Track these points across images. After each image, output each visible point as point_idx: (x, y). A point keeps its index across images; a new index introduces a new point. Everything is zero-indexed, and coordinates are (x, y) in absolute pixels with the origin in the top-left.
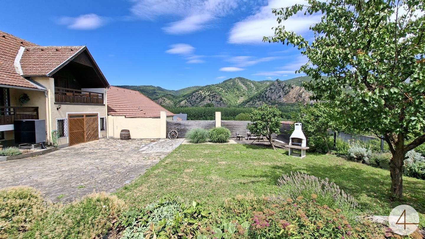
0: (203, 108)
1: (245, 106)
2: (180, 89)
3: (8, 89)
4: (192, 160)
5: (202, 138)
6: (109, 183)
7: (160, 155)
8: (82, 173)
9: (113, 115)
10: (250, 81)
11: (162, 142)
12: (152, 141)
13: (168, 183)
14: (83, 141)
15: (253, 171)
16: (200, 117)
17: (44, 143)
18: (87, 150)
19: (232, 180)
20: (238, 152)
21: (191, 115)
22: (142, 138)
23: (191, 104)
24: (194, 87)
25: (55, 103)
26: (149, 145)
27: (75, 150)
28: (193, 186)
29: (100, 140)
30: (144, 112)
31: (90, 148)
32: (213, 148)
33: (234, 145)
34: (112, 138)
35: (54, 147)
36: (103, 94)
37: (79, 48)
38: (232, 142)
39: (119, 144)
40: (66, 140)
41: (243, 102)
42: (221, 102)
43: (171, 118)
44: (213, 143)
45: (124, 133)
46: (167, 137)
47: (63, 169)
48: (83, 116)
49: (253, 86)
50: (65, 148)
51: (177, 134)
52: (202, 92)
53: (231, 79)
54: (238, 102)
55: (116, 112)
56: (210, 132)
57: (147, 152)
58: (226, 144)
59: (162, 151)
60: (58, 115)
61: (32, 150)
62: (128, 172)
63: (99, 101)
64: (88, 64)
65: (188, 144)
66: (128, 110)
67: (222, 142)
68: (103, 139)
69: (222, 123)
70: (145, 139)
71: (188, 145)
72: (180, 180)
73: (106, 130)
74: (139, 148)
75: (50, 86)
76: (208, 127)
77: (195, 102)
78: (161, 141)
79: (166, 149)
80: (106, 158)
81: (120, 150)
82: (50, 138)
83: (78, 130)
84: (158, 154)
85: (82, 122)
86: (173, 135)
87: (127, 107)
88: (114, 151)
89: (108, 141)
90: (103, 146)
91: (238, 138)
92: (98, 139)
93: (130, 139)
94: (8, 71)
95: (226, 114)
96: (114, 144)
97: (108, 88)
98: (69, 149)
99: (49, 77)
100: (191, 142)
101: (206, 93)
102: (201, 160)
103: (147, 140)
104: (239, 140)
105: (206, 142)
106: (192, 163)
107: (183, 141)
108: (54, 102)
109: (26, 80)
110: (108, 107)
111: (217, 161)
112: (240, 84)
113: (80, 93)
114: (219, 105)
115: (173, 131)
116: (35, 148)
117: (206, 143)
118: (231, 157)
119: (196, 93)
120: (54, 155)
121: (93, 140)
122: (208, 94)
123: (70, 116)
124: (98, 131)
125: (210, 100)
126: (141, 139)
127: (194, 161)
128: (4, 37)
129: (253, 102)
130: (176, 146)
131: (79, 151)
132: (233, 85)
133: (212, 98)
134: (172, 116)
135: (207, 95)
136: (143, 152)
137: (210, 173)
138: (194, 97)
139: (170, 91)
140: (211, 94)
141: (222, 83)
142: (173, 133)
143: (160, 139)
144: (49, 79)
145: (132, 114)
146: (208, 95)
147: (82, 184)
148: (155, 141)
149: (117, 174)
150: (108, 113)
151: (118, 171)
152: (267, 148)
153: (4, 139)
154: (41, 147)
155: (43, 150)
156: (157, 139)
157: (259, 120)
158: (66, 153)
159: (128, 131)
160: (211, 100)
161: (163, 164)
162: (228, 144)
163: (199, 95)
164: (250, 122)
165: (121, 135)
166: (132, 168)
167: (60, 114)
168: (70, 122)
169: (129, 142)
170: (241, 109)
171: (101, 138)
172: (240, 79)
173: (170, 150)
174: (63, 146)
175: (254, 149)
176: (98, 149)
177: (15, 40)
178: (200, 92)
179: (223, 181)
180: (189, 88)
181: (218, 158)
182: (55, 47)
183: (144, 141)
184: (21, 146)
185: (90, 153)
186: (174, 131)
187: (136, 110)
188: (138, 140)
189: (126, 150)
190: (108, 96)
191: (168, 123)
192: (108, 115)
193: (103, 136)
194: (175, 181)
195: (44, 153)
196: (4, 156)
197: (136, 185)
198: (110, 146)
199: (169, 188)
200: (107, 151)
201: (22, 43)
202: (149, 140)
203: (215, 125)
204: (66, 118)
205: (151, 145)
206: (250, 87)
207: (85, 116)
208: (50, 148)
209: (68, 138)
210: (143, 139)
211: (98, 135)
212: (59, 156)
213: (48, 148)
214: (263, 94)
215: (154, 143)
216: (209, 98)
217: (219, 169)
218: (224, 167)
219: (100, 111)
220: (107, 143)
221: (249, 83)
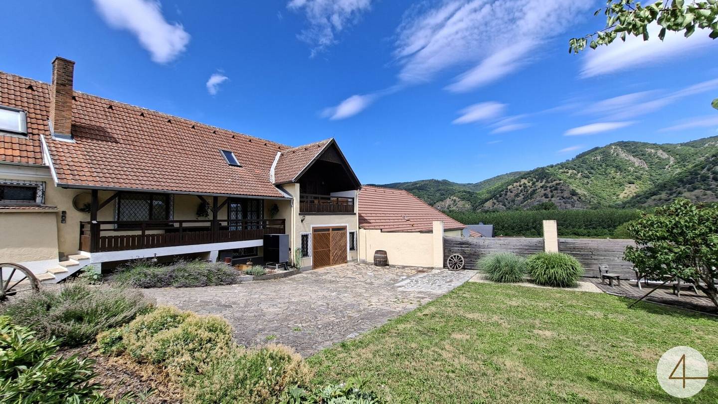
0: (530, 212)
1: (646, 205)
2: (482, 180)
3: (263, 200)
4: (476, 316)
5: (512, 271)
6: (330, 332)
7: (423, 298)
8: (308, 310)
9: (367, 228)
10: (655, 146)
11: (434, 275)
12: (420, 271)
13: (411, 353)
14: (328, 264)
15: (630, 373)
16: (526, 230)
17: (287, 263)
18: (329, 277)
19: (554, 382)
20: (599, 314)
21: (506, 225)
22: (405, 265)
23: (505, 206)
24: (510, 174)
25: (299, 214)
26: (413, 278)
27: (318, 275)
28: (453, 372)
29: (349, 263)
30: (412, 223)
31: (333, 275)
32: (534, 294)
33: (591, 294)
34: (364, 262)
35: (297, 268)
36: (353, 199)
37: (326, 142)
38: (589, 286)
39: (371, 271)
40: (309, 261)
41: (637, 196)
42: (575, 198)
43: (460, 232)
44: (536, 286)
45: (379, 255)
46: (445, 266)
47: (293, 300)
48: (328, 230)
49: (665, 156)
50: (307, 272)
51: (462, 261)
52: (526, 182)
53: (597, 149)
54: (621, 196)
55: (370, 223)
56: (528, 261)
57: (405, 290)
58: (570, 292)
59: (429, 290)
60: (302, 228)
61: (276, 270)
62: (361, 319)
63: (348, 209)
64: (335, 161)
65: (482, 281)
66: (388, 221)
67: (558, 285)
68: (352, 263)
69: (560, 243)
70: (410, 266)
71: (480, 284)
72: (434, 351)
73: (357, 250)
74: (396, 281)
75: (295, 193)
76: (524, 251)
77: (513, 201)
78: (434, 271)
79: (438, 288)
80: (346, 292)
81: (368, 281)
82: (294, 256)
83: (323, 248)
84: (420, 296)
85: (327, 237)
86: (456, 264)
87: (387, 215)
88: (360, 281)
89: (358, 266)
90: (350, 274)
91: (607, 281)
92: (346, 262)
93: (388, 265)
94: (263, 181)
95: (588, 223)
96: (364, 271)
97: (360, 190)
98: (311, 273)
99: (295, 182)
100: (486, 278)
101: (537, 184)
102: (495, 318)
103: (413, 268)
104: (610, 284)
105: (521, 281)
106: (473, 323)
107: (473, 276)
108: (299, 212)
109: (276, 188)
110: (360, 216)
111: (533, 326)
112: (623, 155)
113: (329, 199)
114: (569, 206)
115: (455, 256)
116: (279, 268)
117: (520, 284)
118: (575, 324)
119: (515, 184)
120: (293, 280)
121: (340, 264)
122: (541, 184)
123: (315, 230)
124: (346, 251)
125: (546, 196)
126: (404, 267)
127: (479, 318)
128: (265, 145)
129: (671, 194)
130: (457, 283)
131: (321, 277)
132: (603, 161)
133: (551, 191)
134: (461, 229)
135: (539, 187)
136: (400, 289)
137: (503, 352)
138: (511, 192)
139: (464, 185)
140: (549, 185)
141: (573, 160)
142: (455, 260)
143: (432, 268)
144: (295, 185)
145: (392, 227)
146: (542, 187)
147: (300, 325)
148: (423, 272)
149: (346, 318)
150: (359, 225)
151: (350, 315)
152: (702, 316)
153: (257, 255)
154: (284, 268)
155: (286, 271)
156: (428, 268)
157: (664, 238)
158: (306, 278)
159: (385, 253)
160: (550, 196)
161: (419, 314)
162: (574, 292)
163: (520, 188)
164: (631, 242)
165: (375, 258)
166: (370, 314)
167: (304, 227)
168: (315, 237)
169: (385, 270)
170: (628, 211)
171: (350, 261)
172: (624, 145)
173: (444, 289)
174: (306, 269)
175: (655, 312)
176: (342, 276)
177: (274, 146)
178: (522, 183)
179: (529, 379)
180: (499, 178)
181: (537, 322)
182: (305, 146)
183: (407, 270)
184: (268, 265)
185: (331, 282)
186: (458, 256)
187: (400, 221)
188: (399, 268)
189: (377, 283)
190: (360, 201)
191: (446, 242)
192: (359, 228)
193: (352, 258)
194: (425, 351)
195: (285, 275)
196: (251, 275)
197: (361, 344)
198: (358, 275)
199: (407, 363)
200: (352, 280)
201: (279, 148)
202: (414, 269)
203: (543, 248)
204: (310, 232)
205: (415, 278)
206: (657, 160)
207: (331, 230)
208: (292, 270)
209: (312, 257)
210: (407, 267)
211: (346, 256)
212: (298, 282)
213: (291, 270)
214: (705, 171)
215: (421, 275)
216: (543, 192)
217: (530, 347)
218: (543, 344)
219: (349, 222)
220: (355, 269)
221: (653, 151)
